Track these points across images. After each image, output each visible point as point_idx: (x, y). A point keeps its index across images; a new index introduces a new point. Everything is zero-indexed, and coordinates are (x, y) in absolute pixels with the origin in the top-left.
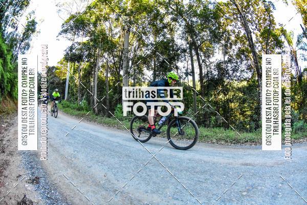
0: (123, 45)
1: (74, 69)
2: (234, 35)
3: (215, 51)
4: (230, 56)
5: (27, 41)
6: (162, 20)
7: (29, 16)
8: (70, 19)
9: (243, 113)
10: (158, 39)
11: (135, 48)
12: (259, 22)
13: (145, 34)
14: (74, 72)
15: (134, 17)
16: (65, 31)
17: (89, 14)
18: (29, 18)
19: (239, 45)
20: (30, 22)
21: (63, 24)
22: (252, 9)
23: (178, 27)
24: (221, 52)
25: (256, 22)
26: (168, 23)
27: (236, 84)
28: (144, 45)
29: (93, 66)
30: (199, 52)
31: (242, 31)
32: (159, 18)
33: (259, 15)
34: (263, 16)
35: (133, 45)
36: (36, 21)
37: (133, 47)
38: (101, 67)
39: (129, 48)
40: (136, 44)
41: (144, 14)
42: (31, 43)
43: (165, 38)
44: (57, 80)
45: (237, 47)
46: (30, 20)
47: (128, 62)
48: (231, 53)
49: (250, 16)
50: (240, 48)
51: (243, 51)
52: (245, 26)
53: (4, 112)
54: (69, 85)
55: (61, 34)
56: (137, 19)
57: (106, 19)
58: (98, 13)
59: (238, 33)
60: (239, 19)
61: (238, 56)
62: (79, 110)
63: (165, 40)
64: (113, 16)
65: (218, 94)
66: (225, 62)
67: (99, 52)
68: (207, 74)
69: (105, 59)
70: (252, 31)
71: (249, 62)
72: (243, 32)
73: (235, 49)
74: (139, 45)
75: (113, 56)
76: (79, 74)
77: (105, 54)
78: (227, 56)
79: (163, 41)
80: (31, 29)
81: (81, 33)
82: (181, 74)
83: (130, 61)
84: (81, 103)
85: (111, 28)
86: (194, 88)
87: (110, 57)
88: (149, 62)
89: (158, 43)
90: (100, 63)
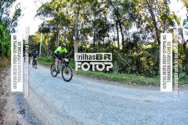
0: (75, 22)
1: (45, 36)
2: (144, 17)
3: (132, 26)
4: (141, 29)
5: (15, 21)
6: (99, 7)
7: (17, 7)
8: (42, 7)
9: (148, 64)
10: (96, 18)
11: (82, 24)
12: (159, 9)
13: (88, 15)
14: (45, 38)
15: (81, 5)
16: (39, 14)
17: (53, 4)
18: (17, 8)
19: (147, 23)
21: (38, 10)
22: (156, 2)
23: (109, 11)
24: (136, 26)
25: (158, 10)
26: (103, 8)
27: (144, 47)
28: (88, 21)
29: (56, 35)
30: (122, 26)
32: (97, 5)
33: (160, 5)
34: (163, 6)
36: (21, 9)
37: (81, 23)
38: (62, 35)
39: (79, 24)
40: (82, 20)
41: (88, 3)
42: (18, 23)
43: (101, 17)
44: (34, 44)
46: (17, 9)
47: (78, 32)
48: (142, 27)
49: (154, 6)
50: (147, 25)
51: (150, 26)
52: (151, 11)
53: (2, 66)
54: (42, 46)
55: (36, 16)
56: (84, 6)
57: (64, 6)
58: (59, 3)
59: (147, 15)
60: (148, 7)
61: (146, 29)
62: (48, 62)
64: (69, 4)
65: (134, 52)
66: (138, 33)
67: (60, 26)
68: (127, 40)
69: (64, 30)
70: (155, 15)
71: (153, 33)
72: (149, 15)
73: (144, 25)
74: (85, 21)
75: (69, 28)
76: (48, 39)
77: (64, 27)
78: (139, 29)
79: (100, 19)
80: (18, 14)
81: (49, 15)
82: (111, 40)
83: (79, 32)
84: (49, 57)
85: (67, 11)
86: (119, 48)
87: (67, 29)
88: (91, 32)
89: (97, 20)
90: (61, 33)
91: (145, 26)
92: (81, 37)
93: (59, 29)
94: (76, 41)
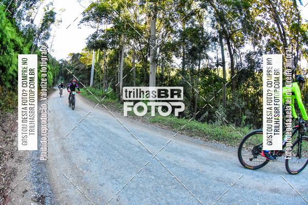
0: (150, 32)
1: (100, 56)
4: (260, 47)
6: (189, 7)
10: (186, 26)
11: (163, 35)
12: (286, 14)
13: (172, 20)
14: (100, 58)
15: (159, 3)
16: (87, 19)
18: (47, 9)
19: (268, 37)
20: (48, 13)
21: (84, 13)
23: (207, 14)
24: (251, 42)
26: (197, 9)
28: (172, 32)
29: (118, 53)
30: (230, 42)
31: (271, 22)
32: (186, 4)
33: (286, 8)
34: (290, 9)
35: (160, 32)
36: (54, 11)
37: (161, 34)
38: (128, 53)
39: (157, 35)
40: (163, 30)
42: (51, 33)
43: (193, 25)
44: (82, 67)
45: (266, 38)
46: (48, 11)
47: (156, 50)
48: (260, 44)
50: (269, 40)
51: (273, 44)
54: (95, 71)
55: (82, 22)
56: (163, 5)
57: (129, 6)
59: (268, 24)
60: (268, 10)
63: (194, 27)
64: (137, 2)
66: (255, 53)
67: (124, 39)
69: (131, 46)
72: (272, 24)
73: (265, 40)
74: (167, 31)
75: (139, 43)
76: (104, 60)
77: (131, 41)
78: (257, 47)
79: (192, 28)
80: (50, 20)
81: (104, 20)
82: (212, 64)
83: (158, 48)
84: (106, 90)
85: (135, 14)
86: (224, 79)
87: (136, 44)
88: (177, 49)
89: (187, 29)
90: (126, 50)
91: (266, 42)
92: (160, 57)
93: (124, 43)
94: (152, 64)
